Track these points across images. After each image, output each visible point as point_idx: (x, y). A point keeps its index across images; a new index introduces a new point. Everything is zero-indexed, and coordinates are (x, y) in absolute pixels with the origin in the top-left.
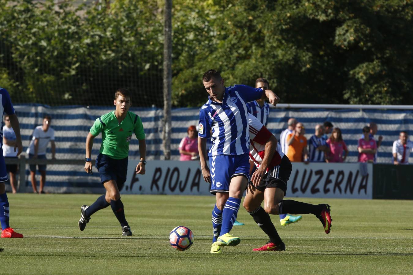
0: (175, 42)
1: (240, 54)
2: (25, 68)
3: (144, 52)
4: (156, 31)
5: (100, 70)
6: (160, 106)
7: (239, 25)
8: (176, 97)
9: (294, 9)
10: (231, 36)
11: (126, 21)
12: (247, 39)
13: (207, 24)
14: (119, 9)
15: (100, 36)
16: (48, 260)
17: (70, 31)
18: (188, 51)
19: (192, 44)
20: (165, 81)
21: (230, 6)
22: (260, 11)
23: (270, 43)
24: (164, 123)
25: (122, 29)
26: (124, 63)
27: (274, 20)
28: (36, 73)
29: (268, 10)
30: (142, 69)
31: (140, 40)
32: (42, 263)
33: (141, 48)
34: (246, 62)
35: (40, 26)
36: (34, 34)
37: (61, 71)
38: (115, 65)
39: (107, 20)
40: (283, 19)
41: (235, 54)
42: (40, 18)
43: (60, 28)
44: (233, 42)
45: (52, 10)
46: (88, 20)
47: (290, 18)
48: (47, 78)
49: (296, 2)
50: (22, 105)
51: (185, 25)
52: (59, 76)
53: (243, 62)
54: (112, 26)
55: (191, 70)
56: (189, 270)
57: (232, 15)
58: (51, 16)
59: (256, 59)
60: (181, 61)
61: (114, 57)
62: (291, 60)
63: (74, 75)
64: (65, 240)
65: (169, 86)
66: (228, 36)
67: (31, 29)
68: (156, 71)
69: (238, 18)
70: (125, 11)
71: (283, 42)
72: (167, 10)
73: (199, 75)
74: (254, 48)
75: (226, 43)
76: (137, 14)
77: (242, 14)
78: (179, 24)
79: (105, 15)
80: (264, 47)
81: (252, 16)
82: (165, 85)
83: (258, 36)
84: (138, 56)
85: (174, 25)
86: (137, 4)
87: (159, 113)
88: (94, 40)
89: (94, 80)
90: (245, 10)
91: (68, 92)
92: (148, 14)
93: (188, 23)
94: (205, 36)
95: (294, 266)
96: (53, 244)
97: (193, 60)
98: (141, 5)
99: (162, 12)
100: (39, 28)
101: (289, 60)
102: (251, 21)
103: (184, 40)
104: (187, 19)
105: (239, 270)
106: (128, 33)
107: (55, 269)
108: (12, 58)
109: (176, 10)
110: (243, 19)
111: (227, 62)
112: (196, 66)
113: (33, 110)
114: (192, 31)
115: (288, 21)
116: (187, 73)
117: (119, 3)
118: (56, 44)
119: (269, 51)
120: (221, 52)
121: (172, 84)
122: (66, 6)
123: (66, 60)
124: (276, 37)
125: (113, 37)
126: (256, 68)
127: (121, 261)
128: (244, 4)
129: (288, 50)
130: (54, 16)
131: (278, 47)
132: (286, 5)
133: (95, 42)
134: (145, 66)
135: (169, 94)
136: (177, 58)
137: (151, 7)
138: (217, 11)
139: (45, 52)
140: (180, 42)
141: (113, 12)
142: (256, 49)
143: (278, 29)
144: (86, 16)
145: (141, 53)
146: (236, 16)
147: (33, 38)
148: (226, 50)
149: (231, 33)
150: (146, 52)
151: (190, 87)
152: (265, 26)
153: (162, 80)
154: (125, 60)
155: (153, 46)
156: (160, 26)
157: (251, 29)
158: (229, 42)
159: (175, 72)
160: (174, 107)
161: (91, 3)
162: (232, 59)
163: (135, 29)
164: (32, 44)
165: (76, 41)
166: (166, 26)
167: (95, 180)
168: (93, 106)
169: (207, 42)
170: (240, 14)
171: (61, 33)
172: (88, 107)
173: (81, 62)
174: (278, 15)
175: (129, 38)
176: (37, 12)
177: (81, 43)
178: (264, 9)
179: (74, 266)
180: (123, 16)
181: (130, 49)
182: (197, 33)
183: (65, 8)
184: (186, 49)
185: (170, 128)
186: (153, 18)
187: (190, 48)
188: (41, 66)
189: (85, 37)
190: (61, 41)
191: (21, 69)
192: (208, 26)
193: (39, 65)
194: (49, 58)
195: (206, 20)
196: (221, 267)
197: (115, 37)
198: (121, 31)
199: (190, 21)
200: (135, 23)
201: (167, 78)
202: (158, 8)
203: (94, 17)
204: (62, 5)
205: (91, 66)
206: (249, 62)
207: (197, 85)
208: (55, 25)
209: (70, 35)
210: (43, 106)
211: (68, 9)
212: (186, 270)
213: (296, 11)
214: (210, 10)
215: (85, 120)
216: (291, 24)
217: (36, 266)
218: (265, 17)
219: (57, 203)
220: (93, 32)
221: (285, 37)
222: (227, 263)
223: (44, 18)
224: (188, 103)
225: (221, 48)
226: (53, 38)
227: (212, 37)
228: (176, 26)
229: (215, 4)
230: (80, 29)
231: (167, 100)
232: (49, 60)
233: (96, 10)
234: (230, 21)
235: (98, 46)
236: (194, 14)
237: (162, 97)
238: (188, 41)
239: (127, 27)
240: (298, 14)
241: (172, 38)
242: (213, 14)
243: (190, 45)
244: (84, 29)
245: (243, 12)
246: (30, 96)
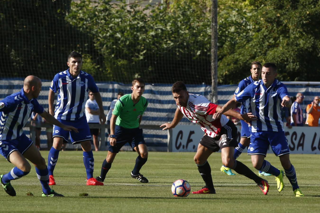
0: (219, 34)
1: (270, 43)
2: (104, 54)
3: (196, 42)
4: (205, 26)
5: (162, 56)
6: (208, 83)
7: (269, 20)
8: (221, 77)
9: (312, 8)
10: (263, 29)
11: (182, 18)
12: (276, 31)
13: (244, 20)
14: (176, 9)
15: (162, 29)
16: (123, 203)
17: (139, 25)
18: (230, 41)
19: (233, 35)
20: (212, 64)
21: (263, 6)
22: (286, 10)
23: (294, 34)
24: (212, 96)
25: (179, 24)
26: (181, 50)
27: (297, 16)
28: (113, 58)
29: (292, 9)
30: (194, 55)
31: (193, 32)
32: (118, 205)
33: (194, 39)
34: (275, 49)
35: (116, 22)
36: (111, 28)
37: (132, 56)
38: (174, 51)
39: (167, 17)
40: (304, 16)
41: (267, 43)
42: (115, 16)
43: (130, 23)
44: (264, 34)
45: (125, 9)
46: (152, 17)
47: (309, 15)
48: (121, 62)
49: (314, 3)
50: (102, 83)
51: (228, 21)
52: (130, 61)
53: (273, 49)
54: (171, 21)
55: (232, 56)
56: (231, 210)
57: (264, 13)
58: (124, 14)
59: (283, 47)
60: (225, 48)
61: (173, 45)
62: (310, 48)
63: (142, 60)
64: (136, 187)
65: (215, 68)
66: (262, 29)
67: (109, 24)
68: (206, 56)
69: (269, 15)
70: (181, 10)
71: (304, 33)
72: (214, 9)
73: (239, 60)
74: (281, 38)
75: (260, 35)
76: (190, 12)
77: (272, 12)
78: (223, 20)
79: (166, 13)
80: (289, 37)
81: (280, 14)
82: (213, 67)
83: (284, 29)
84: (191, 45)
85: (219, 21)
86: (190, 4)
87: (208, 89)
88: (157, 32)
89: (157, 63)
90: (274, 9)
91: (137, 73)
92: (199, 12)
93: (230, 19)
94: (243, 29)
95: (313, 207)
96: (126, 190)
97: (234, 48)
98: (193, 6)
99: (210, 11)
100: (115, 24)
101: (308, 48)
102: (279, 17)
103: (227, 32)
104: (230, 16)
105: (270, 210)
106: (183, 27)
107: (128, 209)
108: (95, 47)
109: (221, 9)
110: (273, 16)
111: (260, 49)
112: (236, 52)
113: (111, 87)
114: (233, 26)
115: (308, 17)
116: (229, 58)
117: (177, 4)
118: (128, 36)
119: (293, 41)
120: (256, 41)
121: (218, 66)
122: (136, 6)
123: (136, 48)
124: (298, 30)
125: (172, 30)
126: (283, 54)
127: (179, 204)
128: (273, 4)
129: (308, 40)
130: (126, 14)
131: (300, 37)
132: (306, 5)
133: (159, 34)
134: (197, 52)
135: (215, 74)
136: (221, 46)
137: (201, 7)
138: (252, 10)
139: (119, 42)
140: (224, 34)
141: (172, 11)
142: (282, 39)
143: (300, 24)
144: (151, 14)
145: (194, 43)
146: (267, 13)
147: (110, 31)
148: (260, 40)
149: (264, 27)
150: (197, 42)
151: (232, 69)
152: (290, 21)
153: (210, 63)
154: (181, 48)
155: (202, 37)
156: (208, 22)
157: (279, 23)
158: (262, 34)
159: (220, 57)
160: (219, 84)
161: (155, 4)
162: (264, 47)
163: (189, 24)
164: (110, 36)
165: (143, 34)
166: (213, 21)
167: (158, 141)
168: (157, 84)
169: (244, 34)
170: (270, 12)
171: (132, 27)
172: (153, 84)
173: (148, 50)
174: (300, 13)
175: (184, 31)
176: (113, 11)
177: (147, 35)
178: (289, 8)
179: (142, 207)
180: (180, 13)
181: (185, 39)
182: (237, 27)
183: (135, 8)
184: (229, 39)
185: (217, 100)
186: (203, 15)
187: (232, 38)
188: (116, 53)
189: (151, 30)
190: (132, 34)
191: (101, 55)
192: (245, 21)
193: (115, 52)
194: (123, 47)
195: (244, 17)
196: (256, 208)
197: (173, 30)
198: (178, 26)
199: (232, 18)
200: (189, 20)
201: (214, 61)
202: (207, 8)
203: (157, 15)
204: (132, 5)
205: (155, 53)
206: (277, 49)
207: (237, 67)
208: (128, 21)
209: (139, 29)
210: (119, 84)
211: (137, 9)
212: (229, 210)
213: (314, 10)
214: (247, 9)
215: (150, 94)
216: (310, 20)
217: (113, 207)
218: (290, 14)
219: (129, 159)
220: (157, 26)
221: (306, 29)
222: (261, 205)
223: (118, 16)
224: (231, 81)
225: (255, 38)
226: (126, 31)
227: (248, 30)
228: (221, 21)
229: (251, 4)
230: (147, 24)
231: (214, 79)
232: (123, 48)
233: (159, 9)
234: (263, 17)
235: (160, 37)
236: (234, 13)
237: (211, 77)
238: (230, 33)
239: (182, 22)
240: (315, 12)
241: (218, 30)
242: (250, 12)
243: (232, 36)
244: (150, 24)
245: (272, 11)
246: (108, 76)
